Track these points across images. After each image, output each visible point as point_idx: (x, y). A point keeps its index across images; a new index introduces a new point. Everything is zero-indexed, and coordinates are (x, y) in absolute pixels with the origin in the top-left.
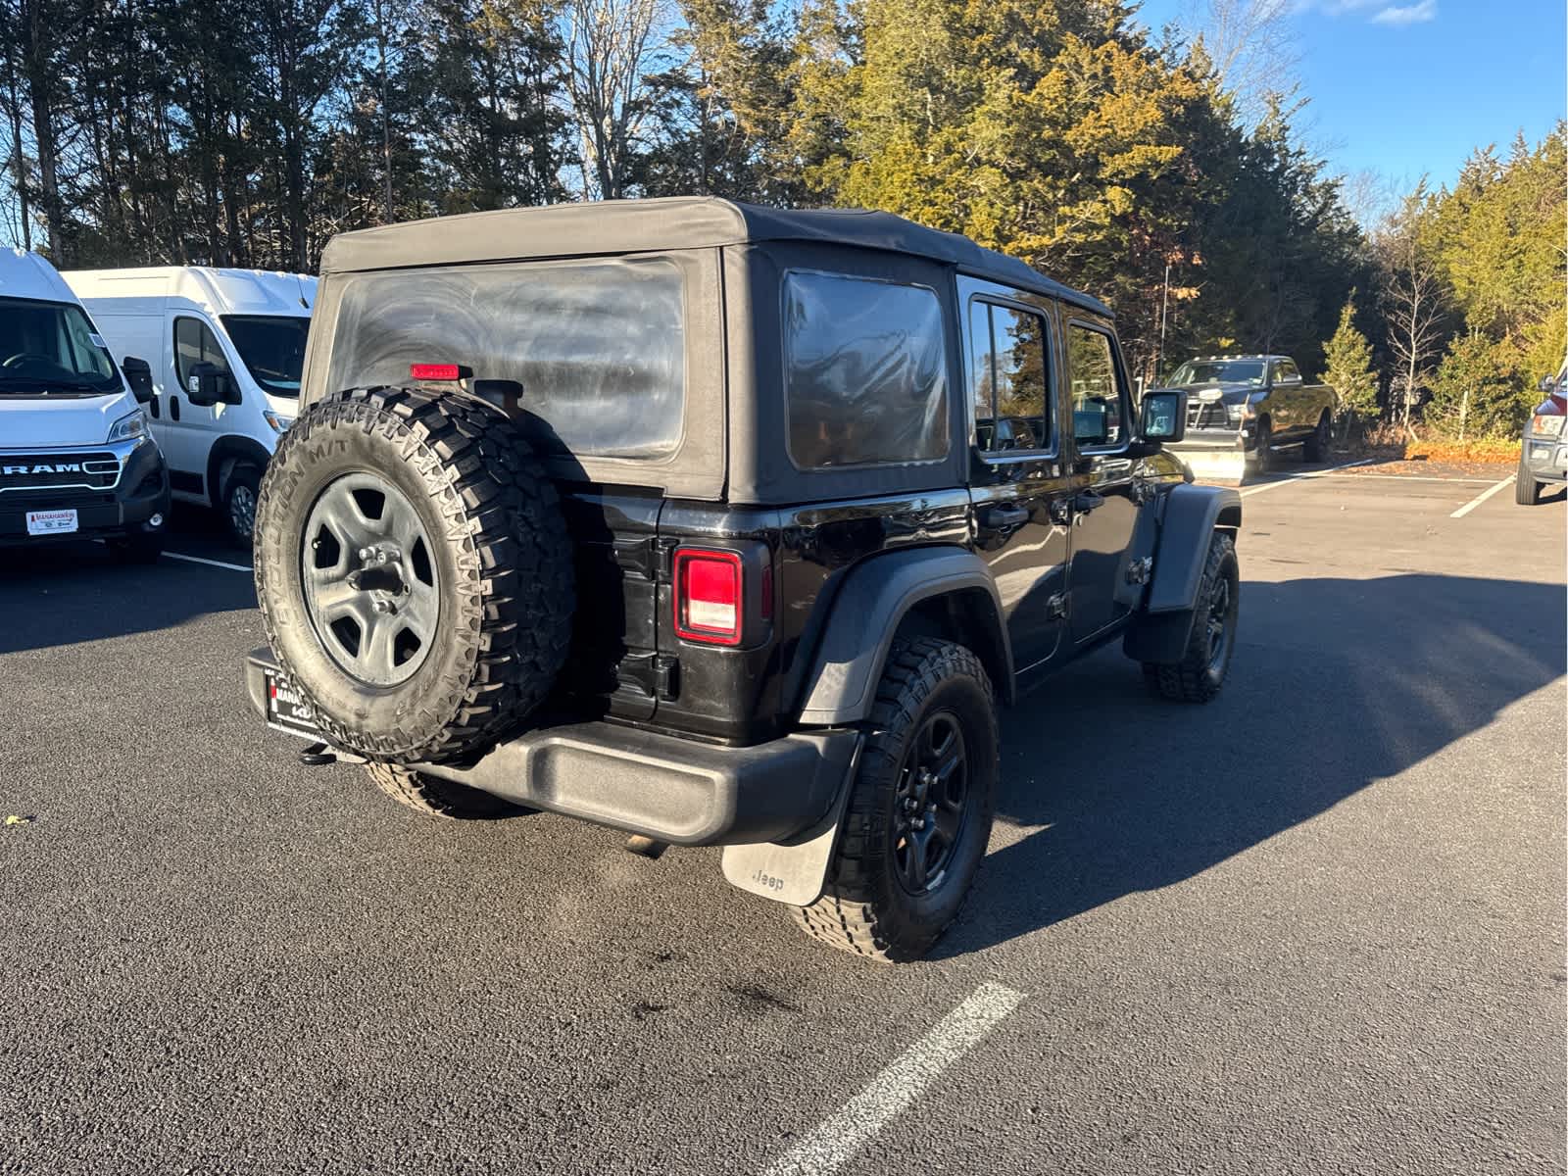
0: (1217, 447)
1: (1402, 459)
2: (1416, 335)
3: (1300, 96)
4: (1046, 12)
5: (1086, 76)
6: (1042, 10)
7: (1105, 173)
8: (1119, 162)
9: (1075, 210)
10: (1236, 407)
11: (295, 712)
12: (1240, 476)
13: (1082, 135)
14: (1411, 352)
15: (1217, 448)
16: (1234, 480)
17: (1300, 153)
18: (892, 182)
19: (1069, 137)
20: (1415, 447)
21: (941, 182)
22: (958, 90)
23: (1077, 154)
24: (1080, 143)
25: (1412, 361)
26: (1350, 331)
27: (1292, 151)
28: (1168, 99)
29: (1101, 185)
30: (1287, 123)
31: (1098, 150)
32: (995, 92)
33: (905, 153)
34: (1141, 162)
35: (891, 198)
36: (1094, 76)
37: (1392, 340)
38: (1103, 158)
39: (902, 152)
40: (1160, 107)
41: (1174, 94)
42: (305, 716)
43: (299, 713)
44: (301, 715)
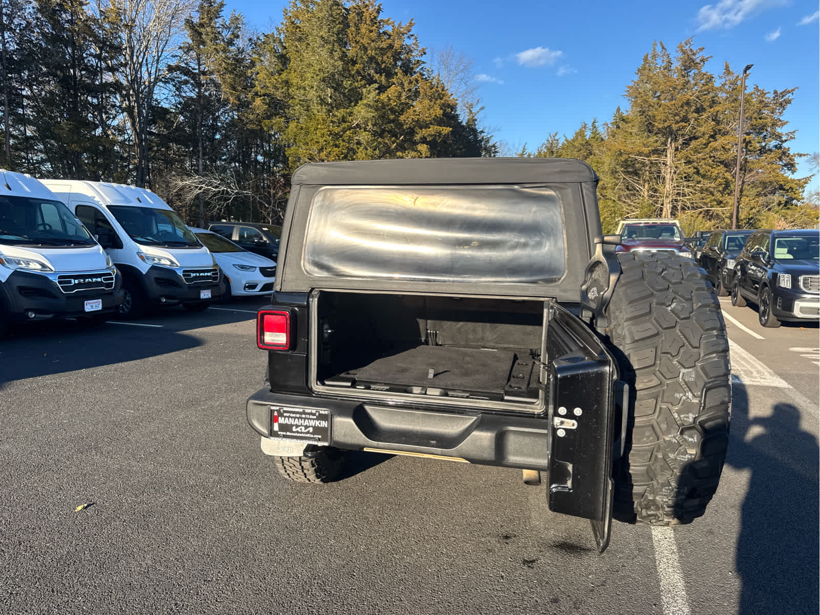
3: (480, 106)
4: (388, 57)
5: (406, 90)
6: (386, 56)
7: (417, 137)
8: (424, 132)
9: (404, 154)
11: (294, 429)
13: (407, 118)
17: (482, 132)
18: (316, 134)
19: (402, 118)
21: (341, 136)
22: (346, 91)
23: (405, 127)
24: (407, 122)
27: (479, 130)
28: (444, 104)
29: (416, 143)
30: (475, 118)
31: (415, 126)
32: (368, 94)
33: (323, 120)
34: (433, 133)
35: (317, 142)
36: (410, 90)
38: (417, 129)
39: (321, 119)
40: (441, 109)
41: (446, 102)
42: (303, 430)
43: (298, 429)
44: (300, 431)
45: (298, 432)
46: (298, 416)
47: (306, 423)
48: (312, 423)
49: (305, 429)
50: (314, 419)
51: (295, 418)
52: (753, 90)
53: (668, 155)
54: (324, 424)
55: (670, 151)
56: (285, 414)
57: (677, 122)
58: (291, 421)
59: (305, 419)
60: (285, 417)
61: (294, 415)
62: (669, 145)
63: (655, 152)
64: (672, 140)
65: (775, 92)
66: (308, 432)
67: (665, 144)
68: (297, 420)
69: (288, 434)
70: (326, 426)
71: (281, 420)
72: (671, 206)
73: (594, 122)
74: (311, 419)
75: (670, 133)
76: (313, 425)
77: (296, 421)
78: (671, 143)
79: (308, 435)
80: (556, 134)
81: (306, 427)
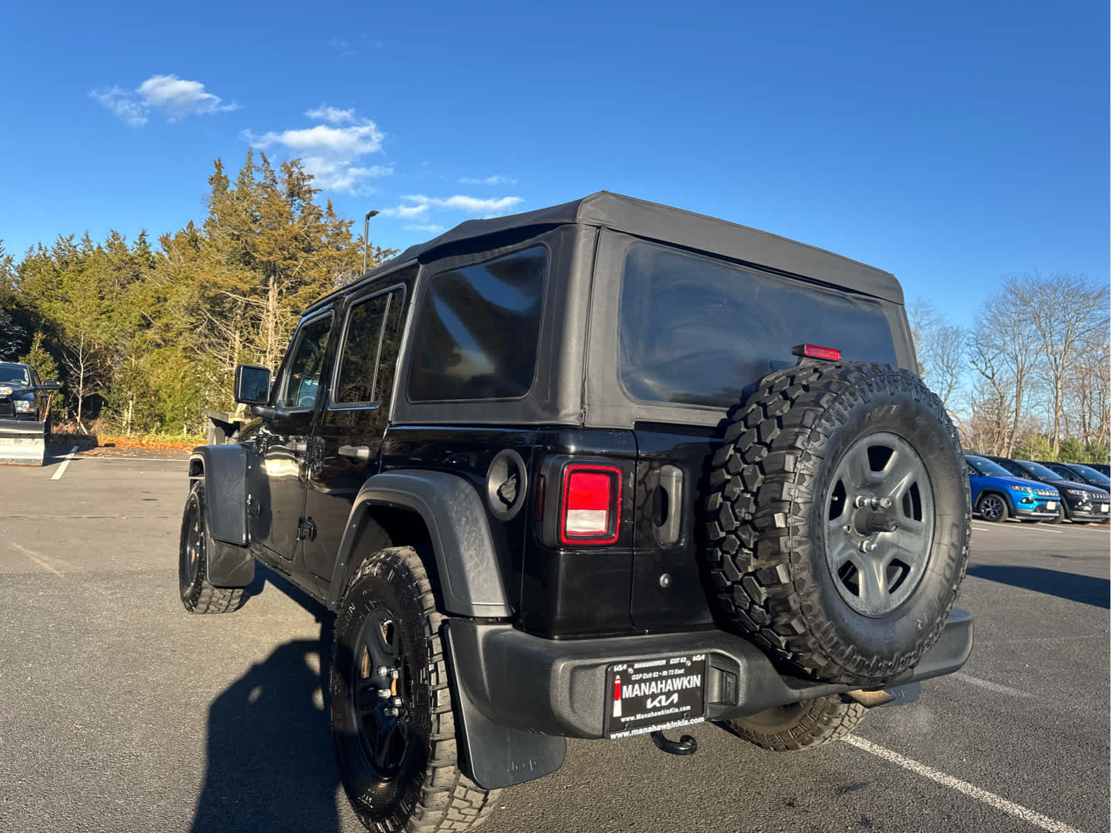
0: (20, 434)
1: (97, 446)
2: (82, 359)
10: (19, 402)
11: (649, 705)
12: (41, 457)
14: (80, 369)
15: (20, 436)
16: (39, 460)
20: (102, 439)
25: (81, 377)
26: (41, 351)
37: (65, 360)
42: (664, 704)
43: (656, 703)
44: (658, 705)
45: (655, 709)
46: (656, 675)
47: (669, 686)
48: (678, 684)
49: (667, 700)
50: (680, 676)
51: (650, 680)
52: (357, 241)
53: (271, 299)
54: (696, 681)
55: (273, 294)
56: (634, 678)
57: (285, 259)
58: (645, 689)
59: (667, 678)
60: (634, 683)
61: (650, 676)
62: (271, 287)
63: (253, 291)
64: (275, 280)
65: (379, 249)
66: (672, 705)
67: (265, 282)
68: (653, 684)
69: (639, 717)
70: (699, 685)
71: (627, 692)
72: (274, 364)
73: (143, 235)
74: (675, 676)
75: (271, 270)
76: (680, 688)
77: (654, 688)
78: (273, 284)
79: (671, 711)
80: (71, 238)
81: (669, 694)
